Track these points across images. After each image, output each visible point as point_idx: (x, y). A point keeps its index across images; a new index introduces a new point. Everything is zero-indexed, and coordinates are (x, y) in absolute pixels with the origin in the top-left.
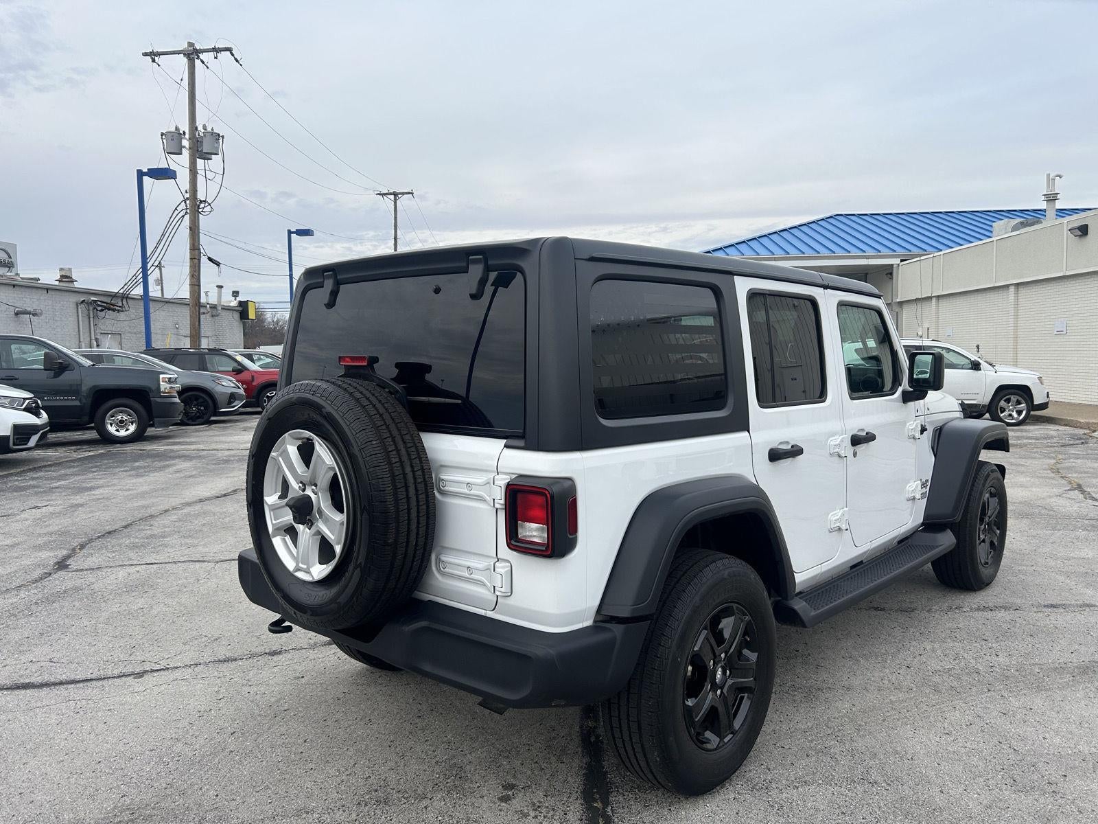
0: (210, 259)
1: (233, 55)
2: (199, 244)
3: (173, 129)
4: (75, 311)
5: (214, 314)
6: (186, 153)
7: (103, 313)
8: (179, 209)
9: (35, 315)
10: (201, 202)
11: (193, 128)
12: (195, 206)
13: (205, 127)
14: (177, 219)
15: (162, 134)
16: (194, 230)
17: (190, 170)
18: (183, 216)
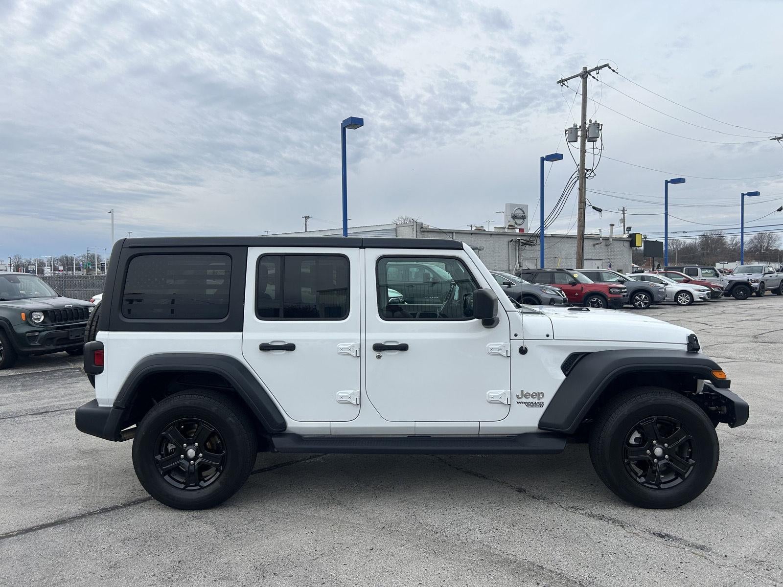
0: (594, 208)
1: (610, 68)
2: (585, 199)
3: (572, 126)
4: (507, 246)
5: (607, 244)
6: (579, 139)
7: (524, 247)
8: (573, 177)
9: (480, 250)
10: (588, 170)
11: (584, 123)
12: (583, 174)
13: (590, 121)
14: (572, 184)
15: (566, 131)
16: (582, 190)
17: (581, 151)
18: (576, 181)
